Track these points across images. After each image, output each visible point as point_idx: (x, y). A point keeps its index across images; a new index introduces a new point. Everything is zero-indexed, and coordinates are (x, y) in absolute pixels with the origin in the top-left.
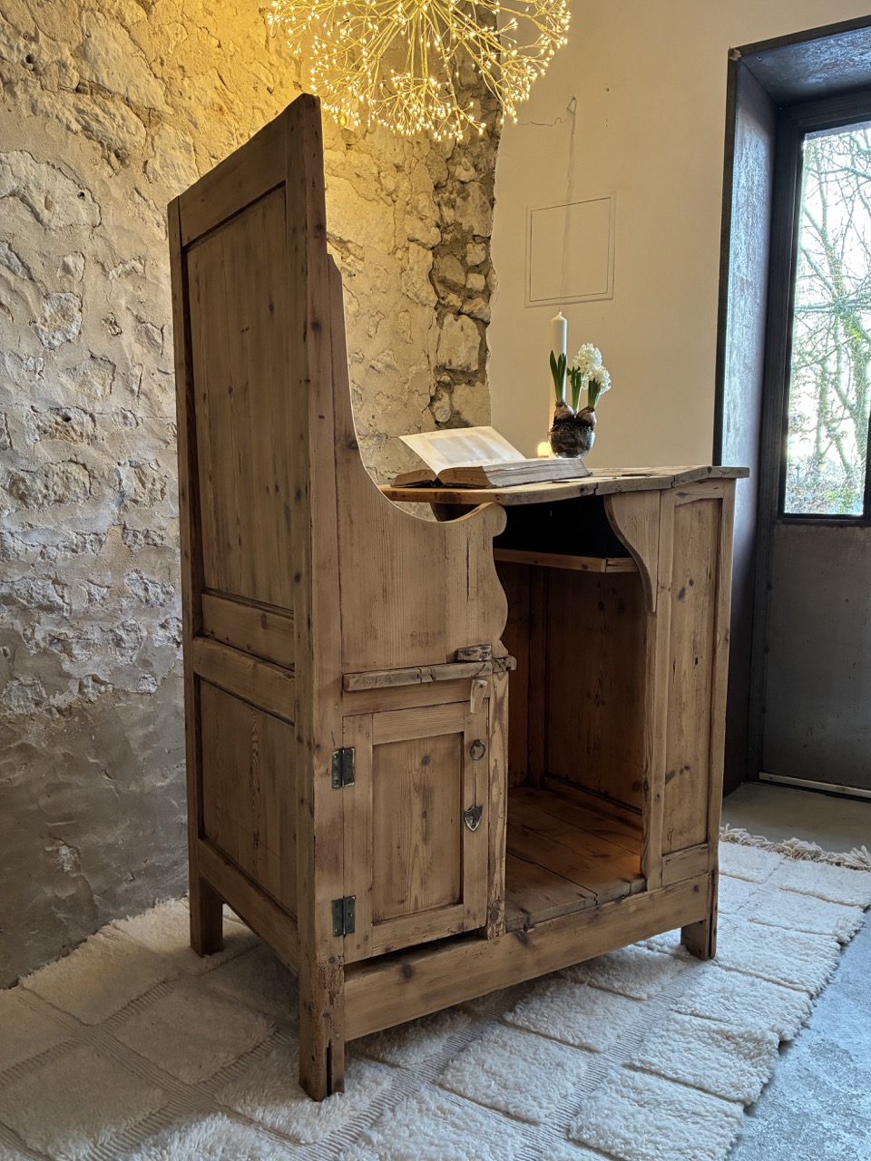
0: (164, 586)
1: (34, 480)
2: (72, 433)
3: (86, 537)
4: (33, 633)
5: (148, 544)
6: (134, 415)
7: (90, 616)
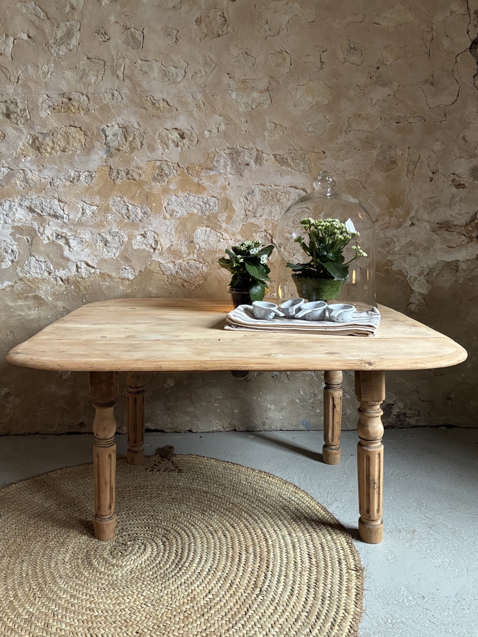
0: (142, 208)
1: (44, 138)
2: (72, 107)
3: (81, 174)
4: (44, 230)
5: (128, 179)
6: (119, 92)
7: (82, 223)
